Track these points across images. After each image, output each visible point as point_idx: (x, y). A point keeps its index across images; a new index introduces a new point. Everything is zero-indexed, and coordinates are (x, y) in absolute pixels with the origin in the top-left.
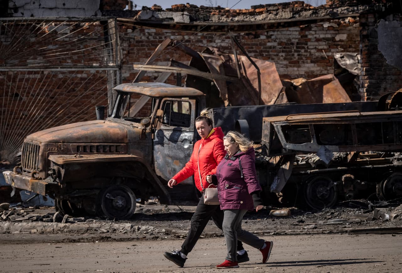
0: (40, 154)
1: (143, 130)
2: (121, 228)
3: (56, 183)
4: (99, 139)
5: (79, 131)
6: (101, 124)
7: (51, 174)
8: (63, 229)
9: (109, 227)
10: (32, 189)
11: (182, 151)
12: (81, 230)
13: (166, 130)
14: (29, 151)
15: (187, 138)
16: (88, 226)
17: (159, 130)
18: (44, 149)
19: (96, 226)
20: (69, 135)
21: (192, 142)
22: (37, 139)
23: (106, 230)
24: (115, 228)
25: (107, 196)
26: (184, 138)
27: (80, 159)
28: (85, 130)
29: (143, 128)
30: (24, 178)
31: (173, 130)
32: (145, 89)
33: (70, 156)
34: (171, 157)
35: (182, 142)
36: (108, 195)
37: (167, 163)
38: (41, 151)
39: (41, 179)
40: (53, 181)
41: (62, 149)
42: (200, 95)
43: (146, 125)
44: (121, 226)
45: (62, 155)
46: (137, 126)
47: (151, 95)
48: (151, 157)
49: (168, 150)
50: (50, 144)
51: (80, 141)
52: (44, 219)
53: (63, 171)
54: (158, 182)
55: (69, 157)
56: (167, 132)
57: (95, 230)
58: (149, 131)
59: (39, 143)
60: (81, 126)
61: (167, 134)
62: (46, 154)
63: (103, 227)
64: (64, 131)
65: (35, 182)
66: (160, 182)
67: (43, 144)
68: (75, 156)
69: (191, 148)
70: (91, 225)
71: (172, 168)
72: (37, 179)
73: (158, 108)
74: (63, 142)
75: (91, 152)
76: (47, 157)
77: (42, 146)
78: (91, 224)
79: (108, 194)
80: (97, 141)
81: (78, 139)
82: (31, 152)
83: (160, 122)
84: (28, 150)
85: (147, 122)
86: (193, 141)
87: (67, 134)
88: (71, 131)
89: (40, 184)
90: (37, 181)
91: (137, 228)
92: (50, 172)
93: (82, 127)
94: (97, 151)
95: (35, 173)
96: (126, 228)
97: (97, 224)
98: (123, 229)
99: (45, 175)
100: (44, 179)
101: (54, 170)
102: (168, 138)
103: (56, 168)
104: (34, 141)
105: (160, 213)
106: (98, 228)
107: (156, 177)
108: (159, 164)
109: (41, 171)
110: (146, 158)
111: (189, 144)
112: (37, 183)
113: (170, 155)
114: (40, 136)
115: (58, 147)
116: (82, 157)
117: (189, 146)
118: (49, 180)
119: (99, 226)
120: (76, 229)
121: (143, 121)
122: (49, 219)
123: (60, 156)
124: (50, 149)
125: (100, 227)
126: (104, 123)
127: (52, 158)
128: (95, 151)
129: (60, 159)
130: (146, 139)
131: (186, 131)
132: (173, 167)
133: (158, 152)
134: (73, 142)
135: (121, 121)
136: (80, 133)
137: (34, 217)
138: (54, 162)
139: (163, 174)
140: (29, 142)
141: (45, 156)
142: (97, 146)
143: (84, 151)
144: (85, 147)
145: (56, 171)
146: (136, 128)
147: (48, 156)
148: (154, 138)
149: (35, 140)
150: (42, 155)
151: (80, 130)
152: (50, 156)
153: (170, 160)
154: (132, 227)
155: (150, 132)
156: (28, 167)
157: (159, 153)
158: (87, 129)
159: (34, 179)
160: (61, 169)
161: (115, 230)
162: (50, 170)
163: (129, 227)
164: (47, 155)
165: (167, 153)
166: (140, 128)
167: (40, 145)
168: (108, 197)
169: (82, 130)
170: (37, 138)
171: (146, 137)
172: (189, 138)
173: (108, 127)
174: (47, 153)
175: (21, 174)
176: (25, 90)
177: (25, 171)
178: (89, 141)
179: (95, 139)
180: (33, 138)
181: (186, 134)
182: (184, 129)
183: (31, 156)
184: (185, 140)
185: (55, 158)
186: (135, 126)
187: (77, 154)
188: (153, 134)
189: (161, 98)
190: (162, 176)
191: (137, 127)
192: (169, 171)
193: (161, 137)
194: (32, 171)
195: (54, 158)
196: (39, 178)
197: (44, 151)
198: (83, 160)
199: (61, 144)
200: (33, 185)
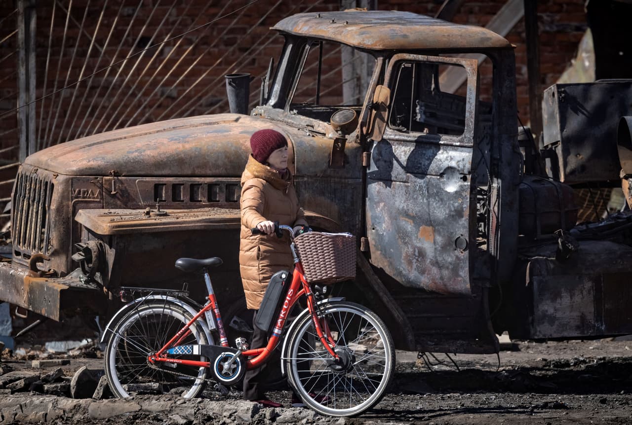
0: (53, 207)
1: (337, 141)
2: (225, 414)
3: (92, 286)
4: (217, 166)
5: (163, 144)
6: (227, 125)
7: (82, 261)
8: (70, 415)
9: (193, 411)
10: (30, 301)
11: (442, 200)
12: (117, 416)
13: (400, 141)
14: (29, 199)
15: (453, 164)
16: (137, 408)
17: (379, 142)
18: (63, 192)
19: (160, 408)
20: (132, 156)
21: (469, 177)
22: (48, 165)
23: (185, 418)
24: (211, 414)
25: (232, 324)
26: (446, 164)
27: (158, 221)
28: (177, 140)
29: (337, 135)
30: (11, 272)
31: (416, 141)
32: (349, 28)
33: (134, 211)
34: (413, 218)
35: (442, 175)
36: (235, 322)
37: (402, 235)
38: (56, 196)
39: (55, 275)
40: (87, 282)
41: (113, 193)
42: (498, 45)
43: (346, 129)
44: (227, 406)
45: (113, 211)
46: (323, 131)
47: (361, 46)
48: (358, 218)
49: (404, 199)
50: (79, 180)
51: (164, 172)
52: (46, 387)
53: (111, 255)
54: (376, 287)
55: (131, 214)
56: (403, 148)
57: (156, 419)
58: (355, 145)
59: (51, 175)
60: (170, 129)
61: (402, 153)
62: (68, 207)
63: (178, 410)
64: (122, 144)
65: (37, 283)
66: (382, 286)
67: (61, 178)
68: (148, 213)
69: (464, 194)
70: (146, 405)
71: (414, 248)
72: (43, 274)
73: (380, 81)
74: (117, 174)
75: (193, 203)
76: (70, 215)
77: (60, 184)
78: (147, 402)
79: (235, 318)
80: (209, 172)
81: (159, 167)
82: (33, 201)
83: (382, 119)
84: (27, 195)
85: (348, 119)
86: (469, 173)
87: (128, 152)
88: (140, 143)
89: (48, 288)
90: (41, 280)
91: (268, 415)
92: (77, 257)
93: (172, 132)
94: (209, 200)
95: (40, 259)
96: (239, 413)
97: (162, 403)
98: (231, 415)
99: (67, 265)
100: (63, 275)
101: (87, 251)
102: (405, 164)
103: (92, 244)
104: (39, 170)
105: (409, 371)
106: (163, 411)
107: (372, 272)
108: (380, 237)
109: (55, 253)
110: (346, 219)
111: (461, 183)
112: (42, 286)
113: (410, 212)
114: (56, 158)
115: (101, 187)
116: (166, 215)
117: (461, 186)
118: (76, 277)
119: (168, 408)
120: (107, 416)
121: (337, 118)
122: (59, 385)
123: (106, 211)
124: (79, 192)
125: (170, 411)
126: (237, 120)
127: (84, 217)
128: (203, 199)
129: (103, 221)
130: (347, 166)
131: (452, 145)
132: (419, 245)
133: (379, 202)
134: (143, 173)
135: (286, 116)
136: (162, 150)
137: (20, 379)
138: (89, 231)
139: (391, 264)
140: (28, 174)
141: (67, 213)
142: (211, 186)
143: (174, 200)
144: (175, 187)
145: (94, 255)
146: (320, 136)
147: (74, 213)
148: (368, 166)
149: (43, 167)
150: (59, 210)
151: (165, 141)
152: (80, 211)
153: (409, 226)
154: (255, 411)
155: (357, 148)
156: (24, 243)
157: (382, 205)
158: (184, 140)
159: (35, 276)
160: (107, 247)
161: (209, 419)
162: (78, 250)
163: (248, 410)
164: (71, 209)
165: (401, 207)
166: (330, 135)
167: (54, 182)
168: (236, 327)
169: (172, 139)
170: (49, 162)
171: (346, 161)
172: (461, 166)
173: (241, 133)
174: (71, 204)
175: (10, 262)
176: (170, 27)
177: (18, 253)
178: (189, 172)
179: (205, 165)
180: (40, 162)
181: (452, 153)
182: (444, 139)
183: (32, 211)
184: (450, 169)
185: (92, 216)
186: (320, 129)
187: (152, 207)
188: (365, 154)
189: (387, 53)
190: (388, 270)
191: (324, 134)
192: (407, 256)
193: (385, 161)
194: (33, 253)
195: (89, 217)
196: (52, 271)
197: (64, 197)
198: (164, 224)
199: (110, 181)
200: (31, 291)
